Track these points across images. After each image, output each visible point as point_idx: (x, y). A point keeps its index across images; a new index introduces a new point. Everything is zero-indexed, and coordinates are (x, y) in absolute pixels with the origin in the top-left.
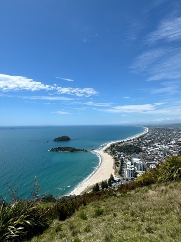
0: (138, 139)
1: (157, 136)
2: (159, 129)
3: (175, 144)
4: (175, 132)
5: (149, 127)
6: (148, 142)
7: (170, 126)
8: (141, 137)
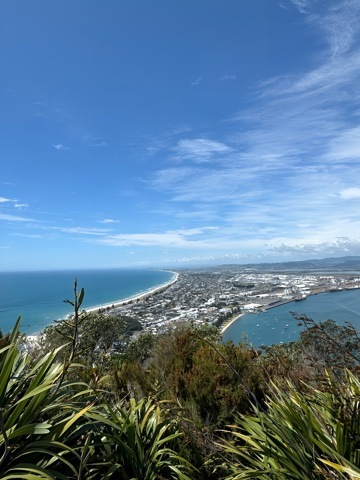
0: (147, 299)
1: (188, 289)
2: (197, 275)
3: (213, 305)
4: (220, 281)
5: (182, 271)
6: (163, 304)
7: (218, 269)
8: (156, 293)
